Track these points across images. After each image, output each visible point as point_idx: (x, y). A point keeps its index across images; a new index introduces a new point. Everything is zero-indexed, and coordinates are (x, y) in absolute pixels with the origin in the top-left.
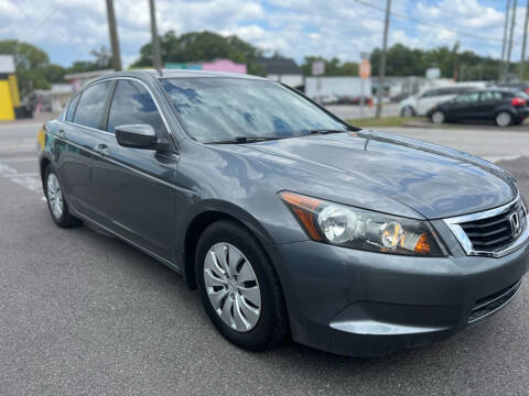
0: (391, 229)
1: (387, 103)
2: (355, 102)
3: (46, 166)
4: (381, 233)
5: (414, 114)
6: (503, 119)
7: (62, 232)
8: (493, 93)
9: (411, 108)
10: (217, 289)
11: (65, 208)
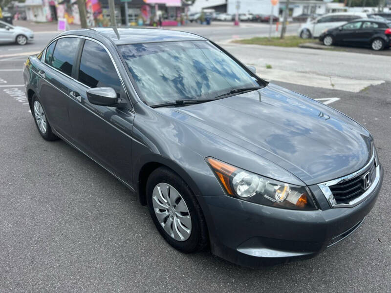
0: (282, 188)
1: (291, 22)
2: (265, 21)
3: (31, 96)
4: (275, 191)
5: (310, 36)
6: (377, 45)
7: (46, 144)
8: (372, 23)
9: (308, 30)
10: (161, 211)
11: (49, 127)
